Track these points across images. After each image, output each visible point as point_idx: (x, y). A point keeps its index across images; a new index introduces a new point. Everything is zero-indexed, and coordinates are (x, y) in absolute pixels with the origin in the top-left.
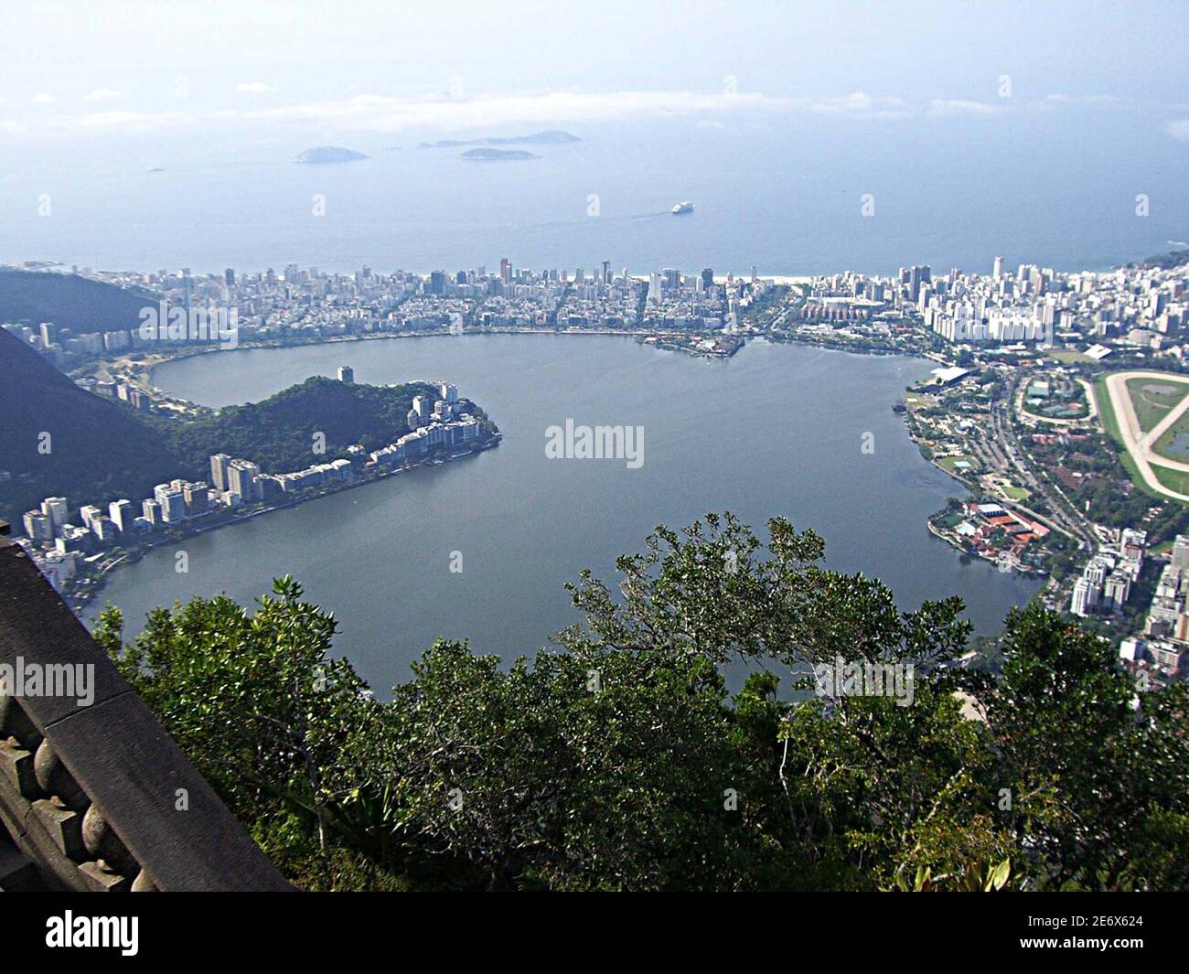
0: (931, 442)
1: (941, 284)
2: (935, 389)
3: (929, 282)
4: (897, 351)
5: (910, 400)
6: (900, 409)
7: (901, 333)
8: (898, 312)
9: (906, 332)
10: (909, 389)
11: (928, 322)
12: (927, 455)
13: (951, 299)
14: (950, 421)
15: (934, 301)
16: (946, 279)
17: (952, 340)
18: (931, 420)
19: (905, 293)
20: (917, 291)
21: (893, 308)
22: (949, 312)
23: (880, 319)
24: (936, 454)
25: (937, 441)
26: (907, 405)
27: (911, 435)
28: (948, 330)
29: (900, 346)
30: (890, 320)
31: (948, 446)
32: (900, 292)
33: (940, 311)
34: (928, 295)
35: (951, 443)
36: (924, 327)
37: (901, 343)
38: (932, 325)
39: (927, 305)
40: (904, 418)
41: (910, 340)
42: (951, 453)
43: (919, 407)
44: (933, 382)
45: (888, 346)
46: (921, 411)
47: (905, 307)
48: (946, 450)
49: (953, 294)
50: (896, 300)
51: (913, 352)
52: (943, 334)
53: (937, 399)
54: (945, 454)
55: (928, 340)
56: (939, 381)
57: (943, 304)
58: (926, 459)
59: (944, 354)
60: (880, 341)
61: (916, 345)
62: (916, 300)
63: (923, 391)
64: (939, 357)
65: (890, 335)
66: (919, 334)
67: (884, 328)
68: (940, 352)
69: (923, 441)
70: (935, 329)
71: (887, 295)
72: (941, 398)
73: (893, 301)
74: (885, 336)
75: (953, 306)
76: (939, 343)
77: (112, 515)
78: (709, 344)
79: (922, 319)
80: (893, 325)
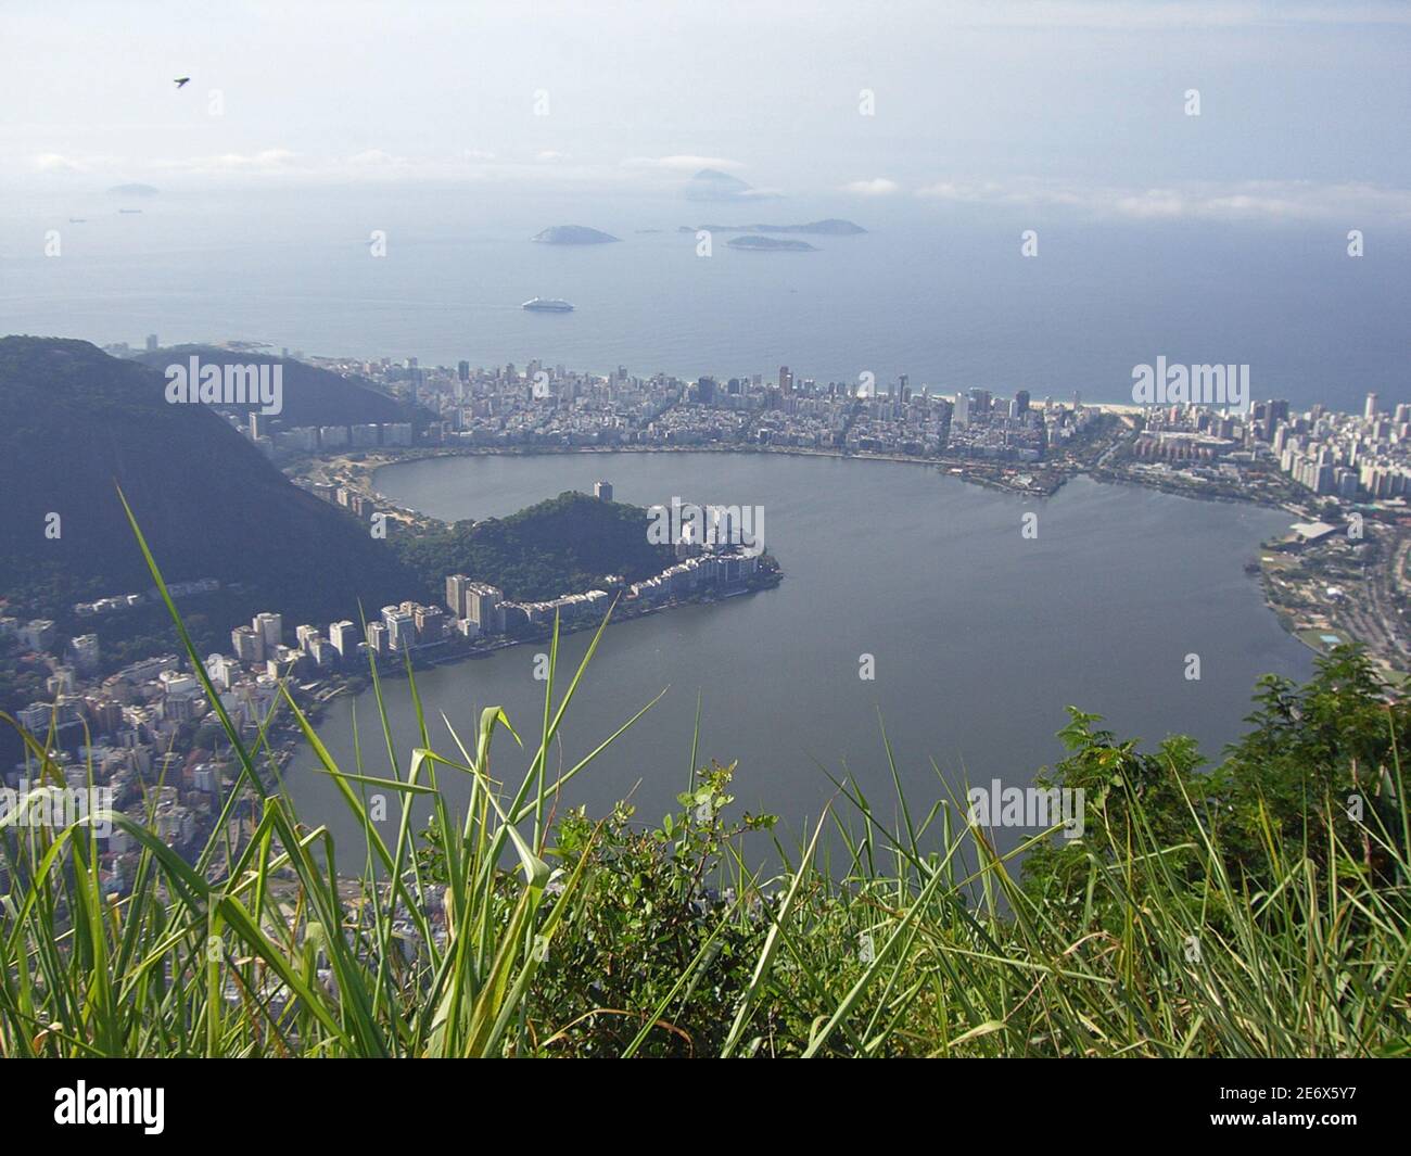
0: (1292, 611)
1: (1301, 423)
2: (1296, 548)
3: (1286, 419)
4: (1247, 499)
5: (1265, 559)
6: (1253, 569)
7: (1253, 479)
8: (1248, 454)
9: (1259, 477)
10: (1264, 546)
11: (1285, 466)
12: (1287, 625)
13: (1313, 440)
14: (1314, 586)
15: (1293, 442)
16: (1307, 416)
17: (1315, 489)
18: (1291, 584)
19: (1257, 430)
20: (1272, 428)
21: (1242, 449)
22: (1313, 456)
23: (1228, 461)
24: (1299, 625)
25: (1299, 610)
26: (1262, 565)
27: (1267, 601)
28: (1310, 477)
29: (1252, 493)
30: (1240, 462)
31: (1313, 616)
32: (1252, 429)
33: (1300, 455)
34: (1287, 435)
35: (1316, 613)
36: (1281, 472)
37: (1254, 491)
38: (1291, 471)
39: (1284, 446)
40: (1259, 580)
41: (1264, 487)
42: (1317, 625)
43: (1276, 568)
44: (1293, 539)
45: (1237, 492)
46: (1280, 574)
47: (1258, 448)
48: (1310, 621)
49: (1315, 434)
50: (1246, 439)
51: (1268, 503)
52: (1304, 482)
53: (1298, 559)
54: (1308, 626)
55: (1286, 488)
56: (1301, 537)
57: (1304, 446)
58: (1286, 630)
59: (1306, 506)
60: (1227, 486)
61: (1271, 493)
62: (1271, 440)
63: (1281, 549)
64: (1298, 509)
65: (1240, 480)
66: (1275, 481)
67: (1233, 472)
68: (1300, 504)
69: (1282, 608)
70: (1294, 475)
71: (1237, 432)
72: (1303, 558)
73: (1243, 440)
74: (1234, 481)
75: (1317, 450)
76: (1299, 493)
77: (332, 638)
78: (1026, 481)
79: (1278, 463)
80: (1244, 469)
